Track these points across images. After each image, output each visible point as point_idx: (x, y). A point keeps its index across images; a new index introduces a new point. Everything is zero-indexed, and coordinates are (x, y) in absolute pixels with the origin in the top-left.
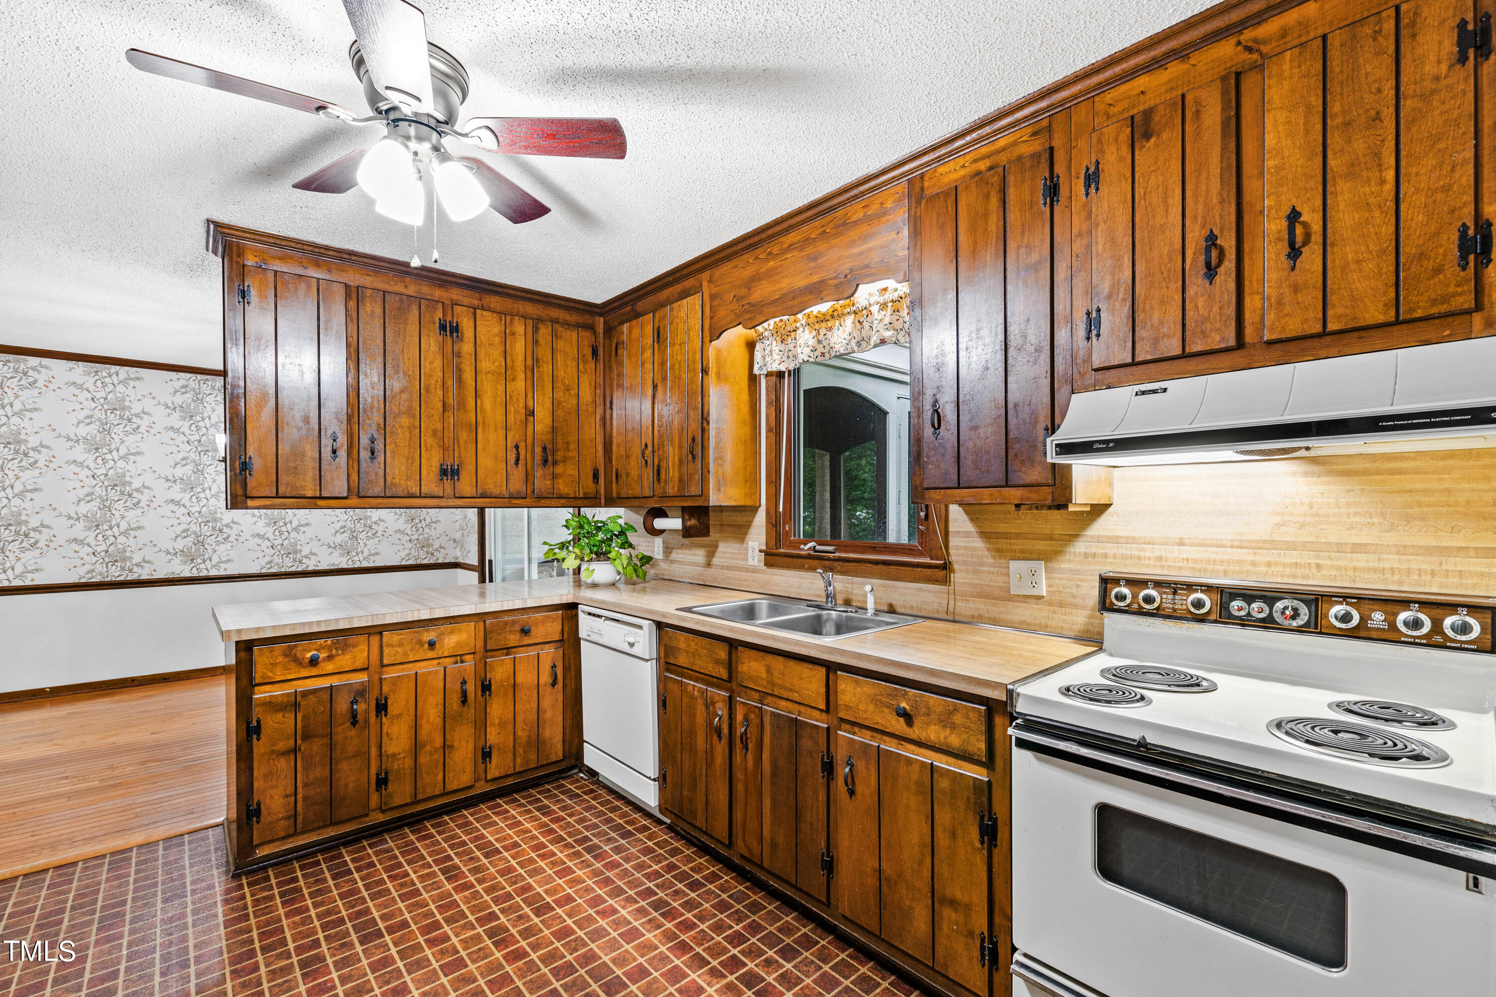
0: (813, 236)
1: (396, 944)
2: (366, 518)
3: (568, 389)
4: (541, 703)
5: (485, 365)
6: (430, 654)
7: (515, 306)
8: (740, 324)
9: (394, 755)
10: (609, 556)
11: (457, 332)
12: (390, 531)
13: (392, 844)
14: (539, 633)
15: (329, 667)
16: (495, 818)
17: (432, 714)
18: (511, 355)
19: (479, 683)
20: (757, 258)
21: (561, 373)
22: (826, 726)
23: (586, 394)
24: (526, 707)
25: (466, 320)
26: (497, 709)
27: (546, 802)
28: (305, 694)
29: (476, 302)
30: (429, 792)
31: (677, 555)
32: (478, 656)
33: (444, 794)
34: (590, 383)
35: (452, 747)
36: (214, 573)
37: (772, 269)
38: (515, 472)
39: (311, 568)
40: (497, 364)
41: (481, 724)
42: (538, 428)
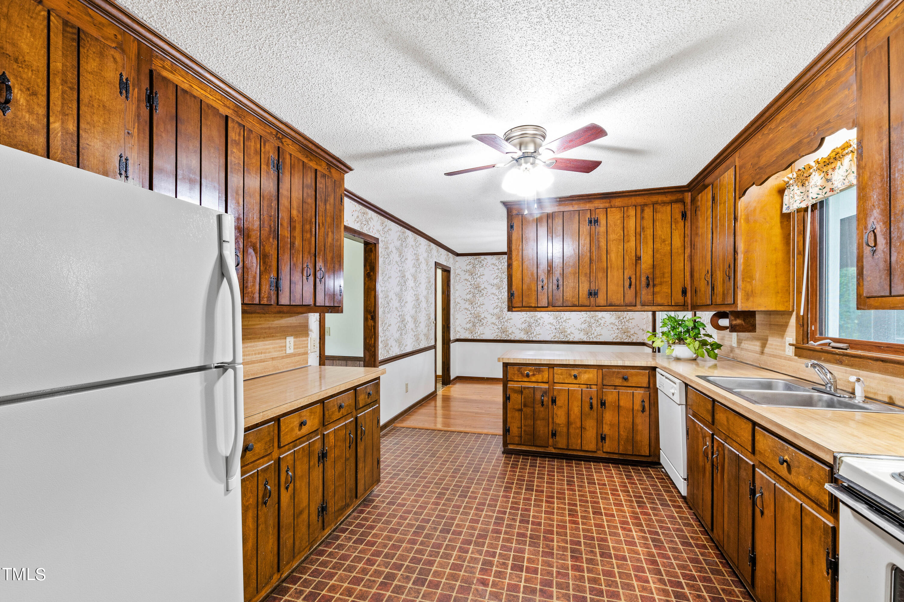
0: (794, 109)
1: (535, 496)
2: (596, 316)
3: (664, 241)
4: (635, 420)
5: (612, 236)
6: (575, 381)
7: (630, 201)
8: (753, 184)
9: (559, 424)
10: (685, 341)
11: (597, 222)
12: (608, 323)
13: (556, 463)
14: (633, 381)
15: (533, 379)
16: (603, 471)
17: (576, 410)
18: (627, 228)
19: (599, 401)
20: (763, 134)
21: (660, 233)
22: (752, 463)
23: (677, 242)
24: (626, 420)
25: (602, 215)
26: (609, 416)
27: (633, 474)
28: (525, 388)
29: (607, 205)
30: (574, 447)
31: (745, 345)
32: (599, 387)
33: (581, 450)
34: (680, 235)
35: (585, 429)
36: (534, 339)
37: (771, 140)
38: (629, 292)
39: (571, 340)
40: (618, 235)
41: (600, 422)
42: (643, 266)
